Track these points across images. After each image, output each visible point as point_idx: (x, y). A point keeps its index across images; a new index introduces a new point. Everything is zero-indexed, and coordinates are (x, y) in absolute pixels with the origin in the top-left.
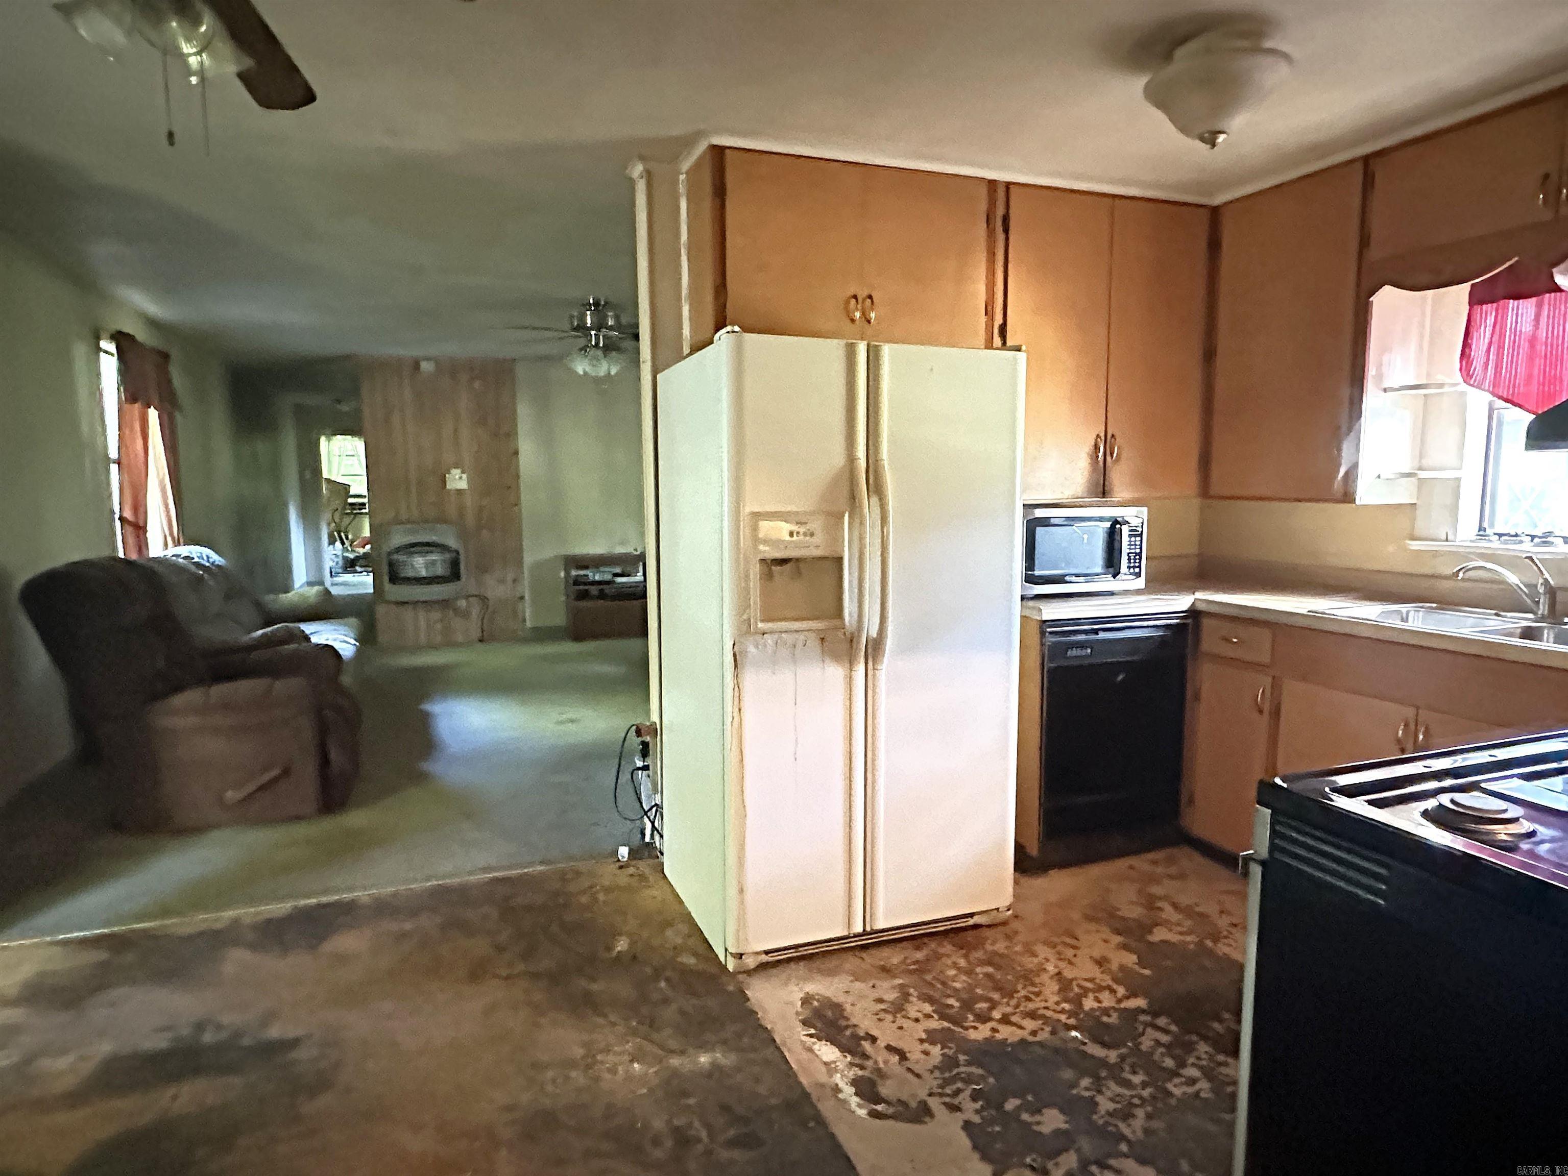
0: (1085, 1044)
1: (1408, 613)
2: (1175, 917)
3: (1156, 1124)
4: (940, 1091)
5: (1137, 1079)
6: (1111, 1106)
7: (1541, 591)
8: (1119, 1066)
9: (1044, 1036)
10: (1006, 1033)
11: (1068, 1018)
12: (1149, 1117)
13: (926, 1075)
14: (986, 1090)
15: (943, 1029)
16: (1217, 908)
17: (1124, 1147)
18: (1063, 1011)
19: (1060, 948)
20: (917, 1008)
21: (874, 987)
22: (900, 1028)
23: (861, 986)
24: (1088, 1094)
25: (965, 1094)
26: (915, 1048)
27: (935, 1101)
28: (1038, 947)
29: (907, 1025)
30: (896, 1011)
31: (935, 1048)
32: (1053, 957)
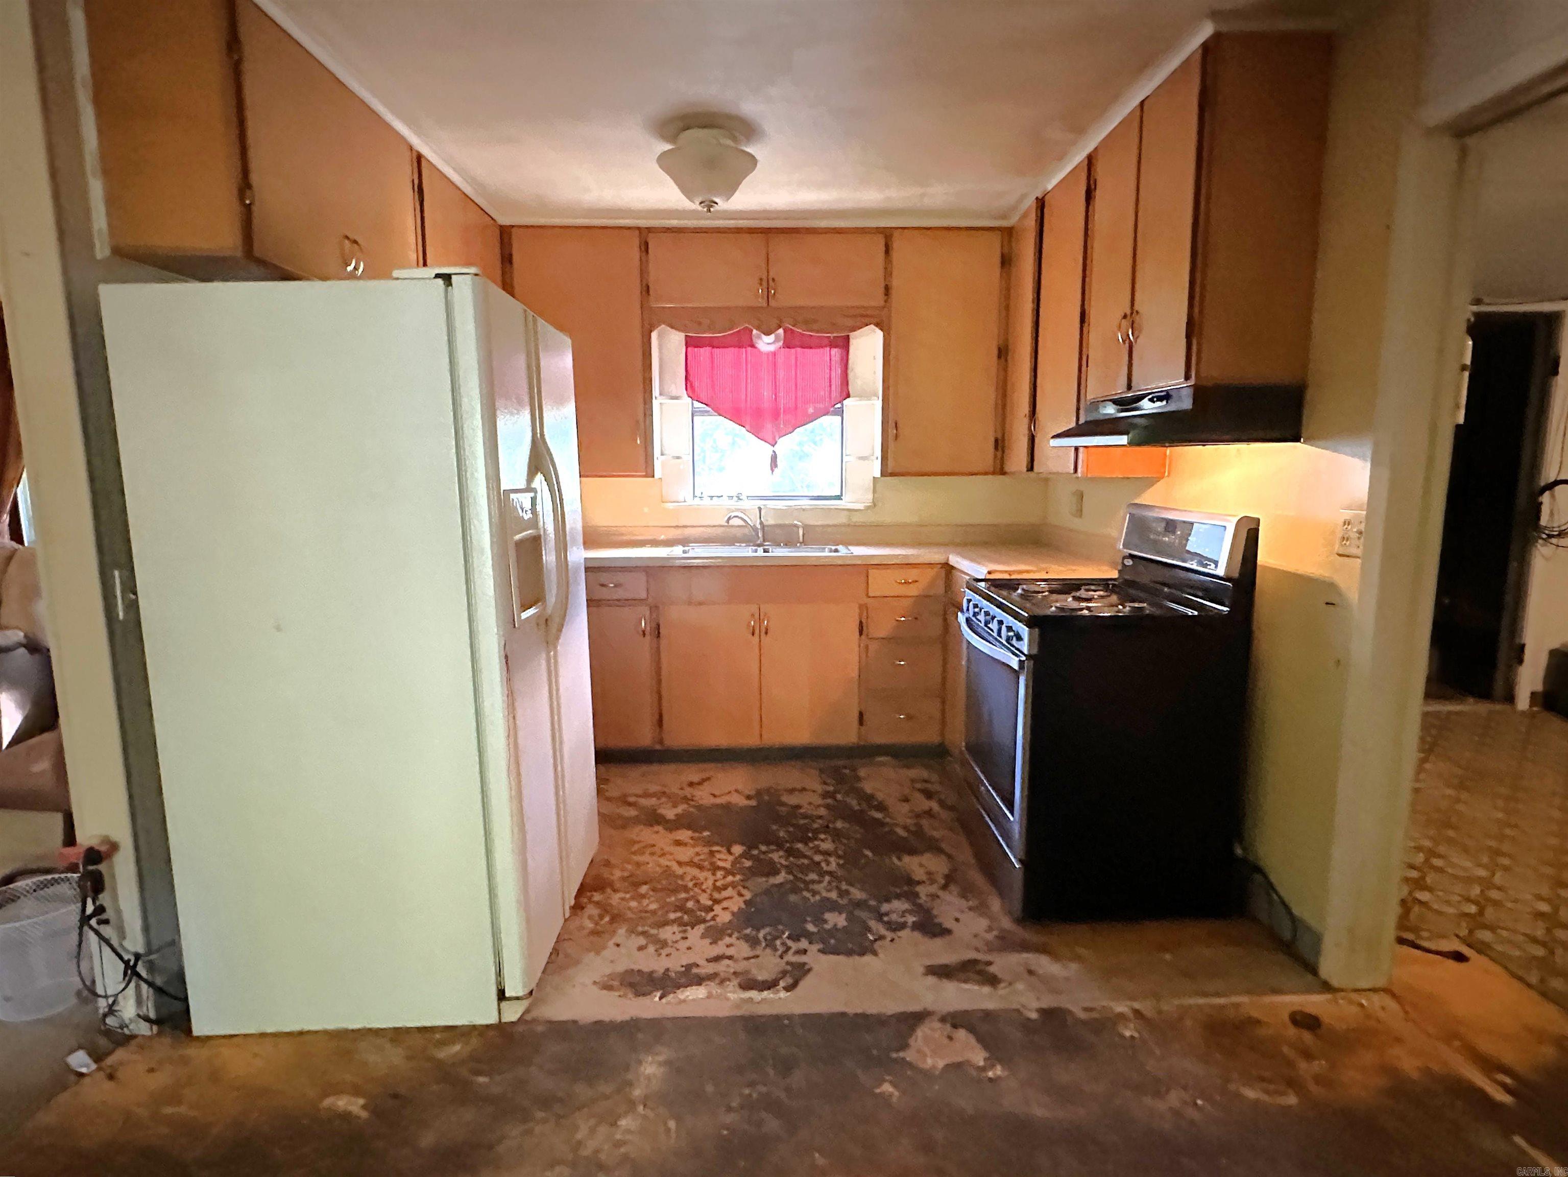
0: (767, 881)
1: (689, 550)
2: (653, 801)
3: (859, 885)
4: (779, 951)
5: (813, 876)
6: (834, 893)
7: (760, 527)
8: (796, 877)
9: (746, 892)
10: (732, 905)
11: (734, 876)
12: (851, 884)
13: (755, 952)
14: (789, 932)
15: (705, 929)
18: (724, 876)
19: (648, 851)
20: (668, 933)
21: (618, 945)
22: (689, 948)
23: (610, 952)
24: (818, 898)
25: (790, 943)
26: (720, 949)
27: (790, 957)
28: (637, 858)
29: (687, 943)
30: (664, 944)
31: (727, 940)
32: (655, 858)
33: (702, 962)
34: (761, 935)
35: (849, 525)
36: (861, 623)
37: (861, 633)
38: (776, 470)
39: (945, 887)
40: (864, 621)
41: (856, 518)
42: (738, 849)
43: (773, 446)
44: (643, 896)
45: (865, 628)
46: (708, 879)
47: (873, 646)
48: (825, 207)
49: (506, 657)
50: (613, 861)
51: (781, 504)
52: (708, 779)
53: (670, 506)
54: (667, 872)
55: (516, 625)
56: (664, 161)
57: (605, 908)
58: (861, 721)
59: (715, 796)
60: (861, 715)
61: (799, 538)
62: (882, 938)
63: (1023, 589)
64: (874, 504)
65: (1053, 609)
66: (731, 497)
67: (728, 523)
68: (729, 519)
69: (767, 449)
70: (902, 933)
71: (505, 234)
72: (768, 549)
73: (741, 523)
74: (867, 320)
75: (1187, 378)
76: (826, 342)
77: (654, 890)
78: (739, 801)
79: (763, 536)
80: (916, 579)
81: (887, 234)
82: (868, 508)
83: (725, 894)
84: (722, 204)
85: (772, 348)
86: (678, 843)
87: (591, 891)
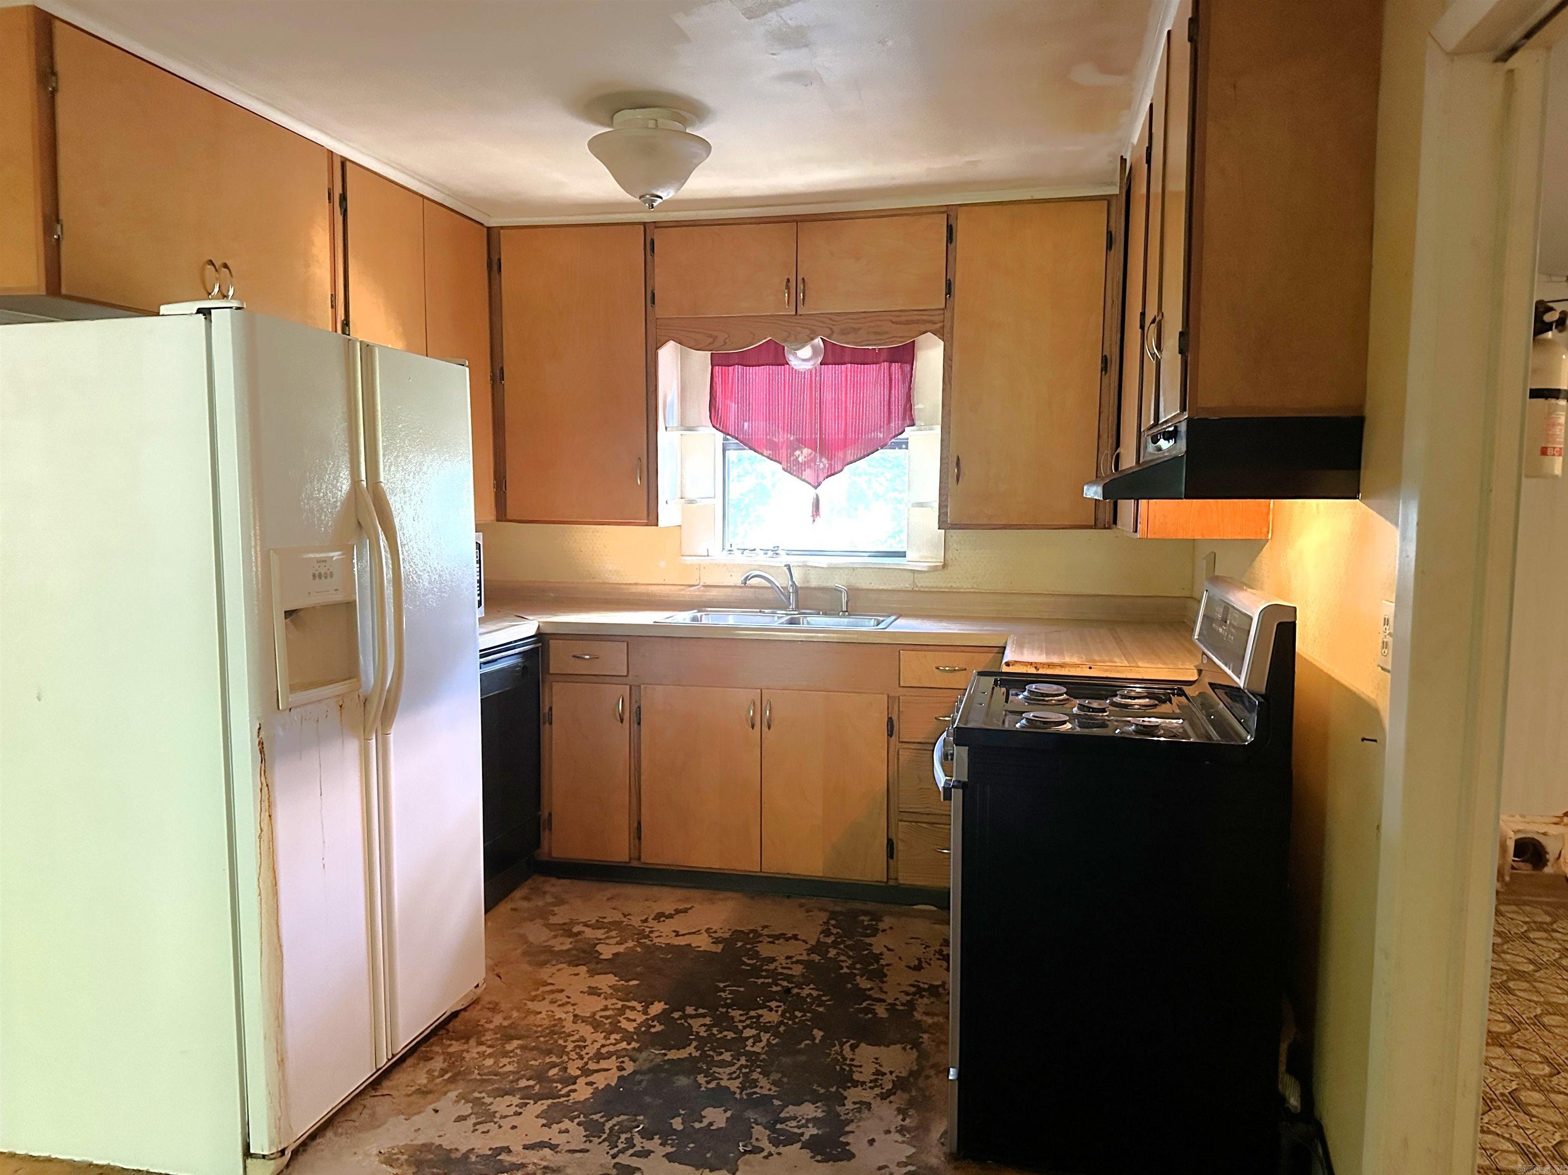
0: (665, 1055)
1: (701, 616)
2: (600, 934)
3: (776, 1076)
4: (616, 1150)
5: (727, 1056)
6: (737, 1083)
7: (791, 591)
8: (704, 1055)
9: (630, 1067)
10: (601, 1081)
11: (629, 1044)
12: (766, 1074)
13: (587, 1146)
14: (647, 1126)
15: (549, 1106)
16: (621, 915)
17: (776, 1102)
18: (617, 1042)
19: (549, 998)
20: (501, 1105)
21: (437, 1111)
22: (514, 1127)
23: (418, 1120)
24: (713, 1085)
25: (637, 1139)
26: (552, 1134)
27: (624, 1159)
28: (531, 1005)
29: (515, 1121)
30: (490, 1117)
31: (566, 1124)
32: (554, 1007)
33: (517, 1148)
34: (609, 1125)
35: (912, 591)
36: (890, 720)
37: (890, 734)
38: (818, 519)
39: (883, 1097)
40: (895, 718)
41: (924, 583)
42: (657, 1008)
43: (816, 488)
44: (505, 1054)
45: (896, 728)
46: (595, 1040)
47: (905, 755)
48: (866, 185)
49: (261, 743)
50: (504, 1006)
51: (823, 562)
52: (685, 911)
53: (689, 560)
54: (555, 1029)
55: (280, 708)
56: (597, 147)
57: (454, 1060)
58: (891, 853)
59: (677, 934)
60: (890, 844)
61: (842, 607)
62: (758, 1150)
63: (1030, 691)
64: (945, 566)
65: (1024, 721)
66: (766, 551)
67: (745, 583)
68: (746, 579)
69: (810, 492)
70: (789, 1150)
71: (492, 235)
72: (799, 618)
73: (768, 584)
74: (923, 328)
75: (1183, 409)
76: (884, 356)
77: (522, 1048)
78: (703, 943)
79: (797, 602)
80: (964, 667)
81: (950, 214)
82: (934, 569)
83: (604, 1064)
84: (667, 194)
85: (808, 366)
86: (593, 991)
87: (451, 1040)
